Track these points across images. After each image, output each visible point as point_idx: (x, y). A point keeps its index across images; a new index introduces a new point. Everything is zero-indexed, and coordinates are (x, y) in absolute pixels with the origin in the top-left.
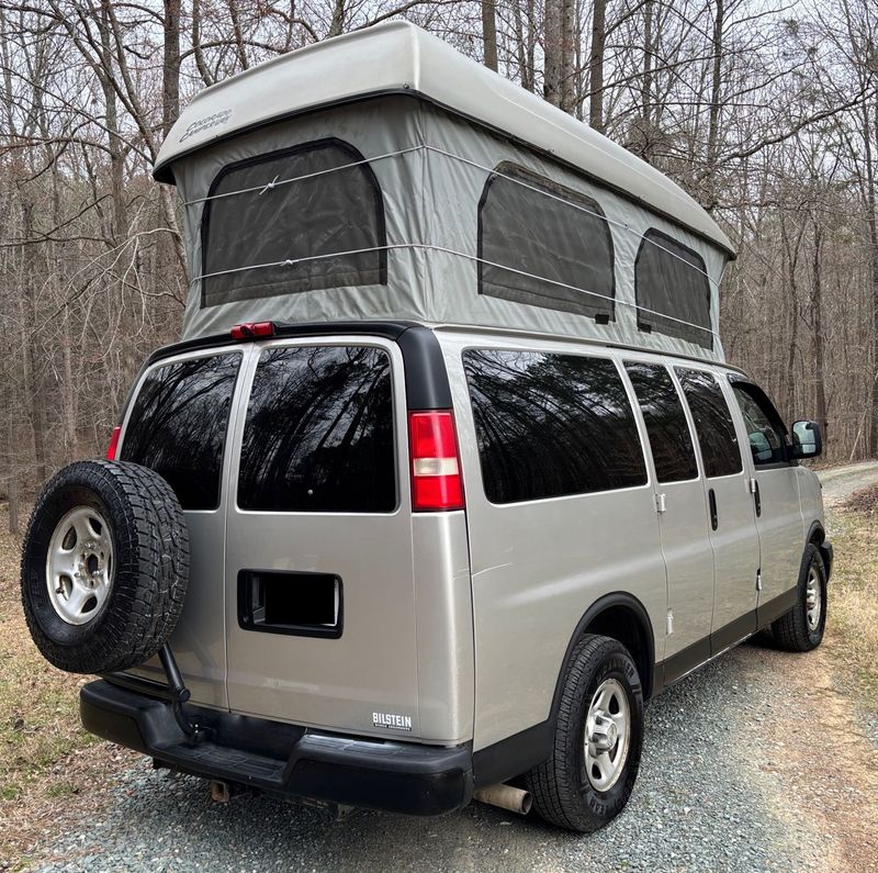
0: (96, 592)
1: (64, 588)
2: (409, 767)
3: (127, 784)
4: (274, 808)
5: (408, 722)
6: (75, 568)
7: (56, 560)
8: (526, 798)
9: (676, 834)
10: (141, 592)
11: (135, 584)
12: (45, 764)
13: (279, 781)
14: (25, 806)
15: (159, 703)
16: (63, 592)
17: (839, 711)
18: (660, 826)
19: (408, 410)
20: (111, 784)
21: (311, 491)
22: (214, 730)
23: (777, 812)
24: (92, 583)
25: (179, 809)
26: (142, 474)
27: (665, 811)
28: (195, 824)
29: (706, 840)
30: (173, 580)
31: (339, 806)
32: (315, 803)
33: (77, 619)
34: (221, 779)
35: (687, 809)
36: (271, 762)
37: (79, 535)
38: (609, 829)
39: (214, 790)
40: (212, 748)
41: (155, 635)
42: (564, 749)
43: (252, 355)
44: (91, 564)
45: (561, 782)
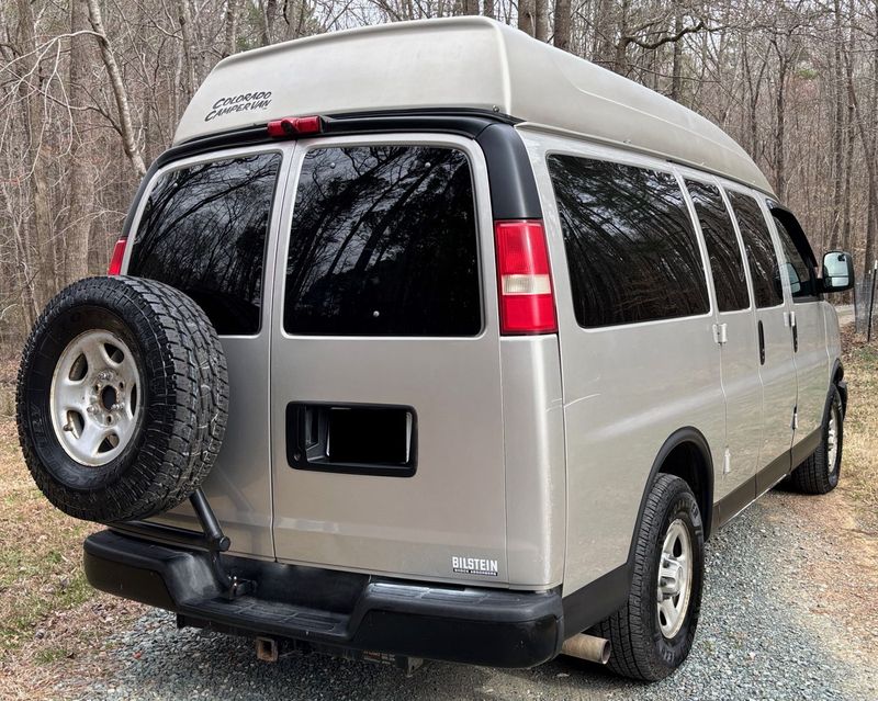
0: (116, 428)
1: (73, 425)
2: (500, 615)
3: (130, 646)
4: (307, 667)
5: (494, 566)
6: (86, 402)
7: (63, 392)
8: (607, 645)
9: (747, 680)
10: (179, 427)
11: (171, 417)
12: (23, 628)
13: (343, 635)
14: (13, 673)
15: (186, 554)
16: (71, 430)
17: (872, 551)
18: (730, 673)
19: (494, 220)
20: (111, 648)
21: (377, 313)
22: (255, 583)
23: (840, 653)
24: (109, 419)
25: (201, 671)
26: (169, 293)
27: (731, 657)
28: (223, 687)
29: (781, 684)
30: (213, 415)
31: (410, 659)
32: (380, 658)
33: (93, 461)
34: (267, 636)
35: (752, 654)
36: (327, 615)
37: (90, 363)
38: (676, 677)
39: (260, 648)
40: (253, 602)
41: (192, 475)
42: (639, 594)
43: (293, 156)
44: (107, 397)
45: (635, 628)
